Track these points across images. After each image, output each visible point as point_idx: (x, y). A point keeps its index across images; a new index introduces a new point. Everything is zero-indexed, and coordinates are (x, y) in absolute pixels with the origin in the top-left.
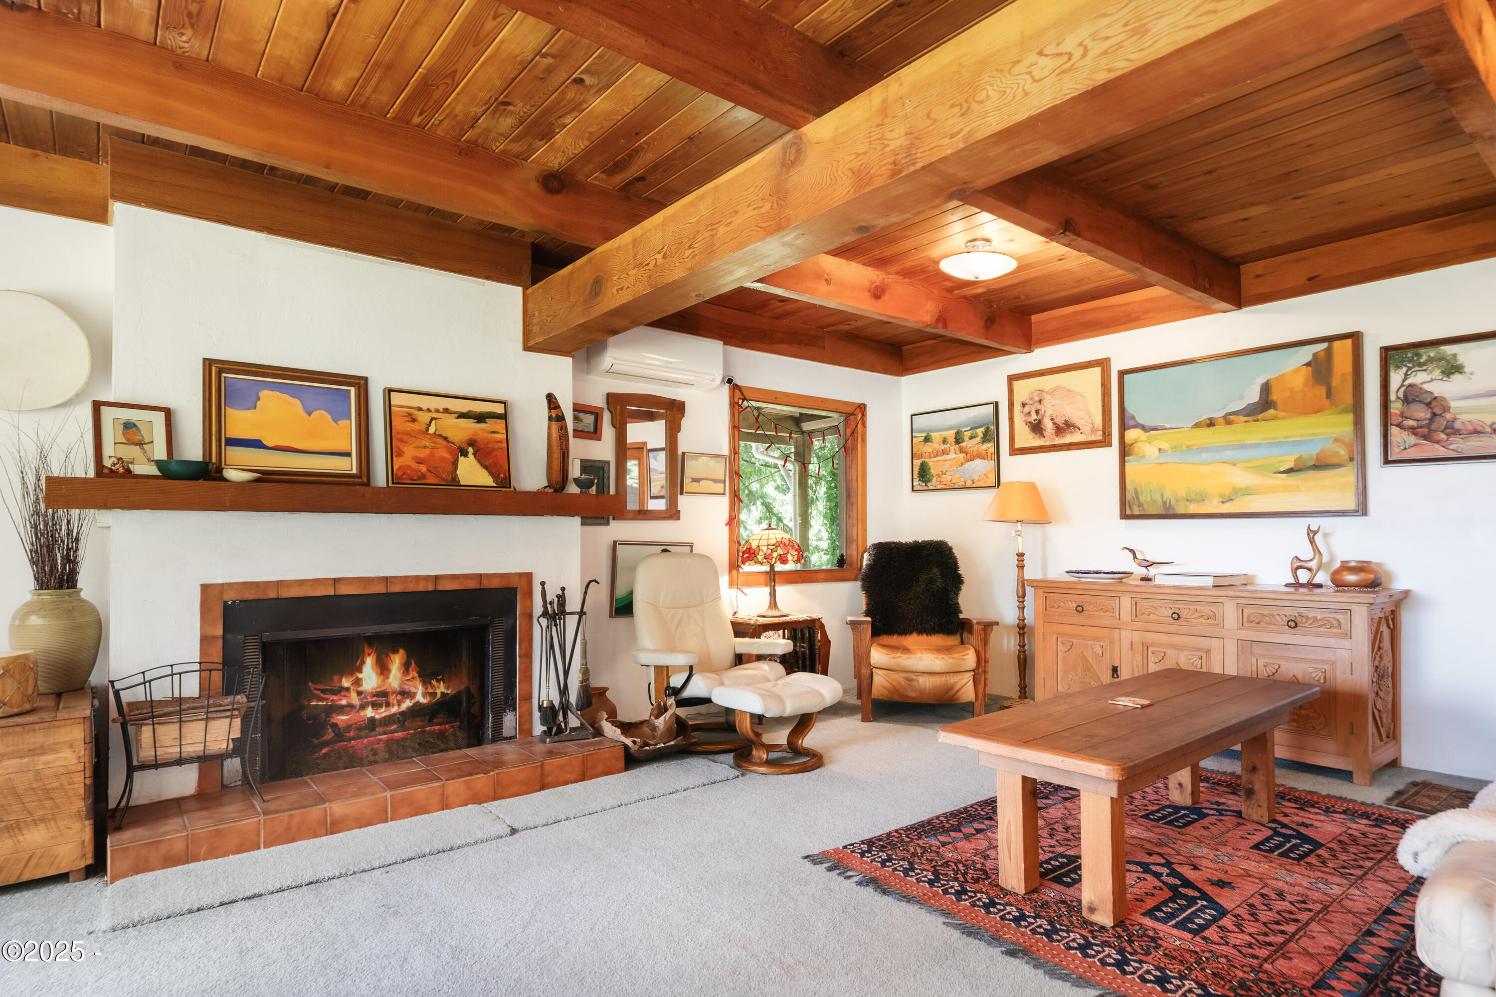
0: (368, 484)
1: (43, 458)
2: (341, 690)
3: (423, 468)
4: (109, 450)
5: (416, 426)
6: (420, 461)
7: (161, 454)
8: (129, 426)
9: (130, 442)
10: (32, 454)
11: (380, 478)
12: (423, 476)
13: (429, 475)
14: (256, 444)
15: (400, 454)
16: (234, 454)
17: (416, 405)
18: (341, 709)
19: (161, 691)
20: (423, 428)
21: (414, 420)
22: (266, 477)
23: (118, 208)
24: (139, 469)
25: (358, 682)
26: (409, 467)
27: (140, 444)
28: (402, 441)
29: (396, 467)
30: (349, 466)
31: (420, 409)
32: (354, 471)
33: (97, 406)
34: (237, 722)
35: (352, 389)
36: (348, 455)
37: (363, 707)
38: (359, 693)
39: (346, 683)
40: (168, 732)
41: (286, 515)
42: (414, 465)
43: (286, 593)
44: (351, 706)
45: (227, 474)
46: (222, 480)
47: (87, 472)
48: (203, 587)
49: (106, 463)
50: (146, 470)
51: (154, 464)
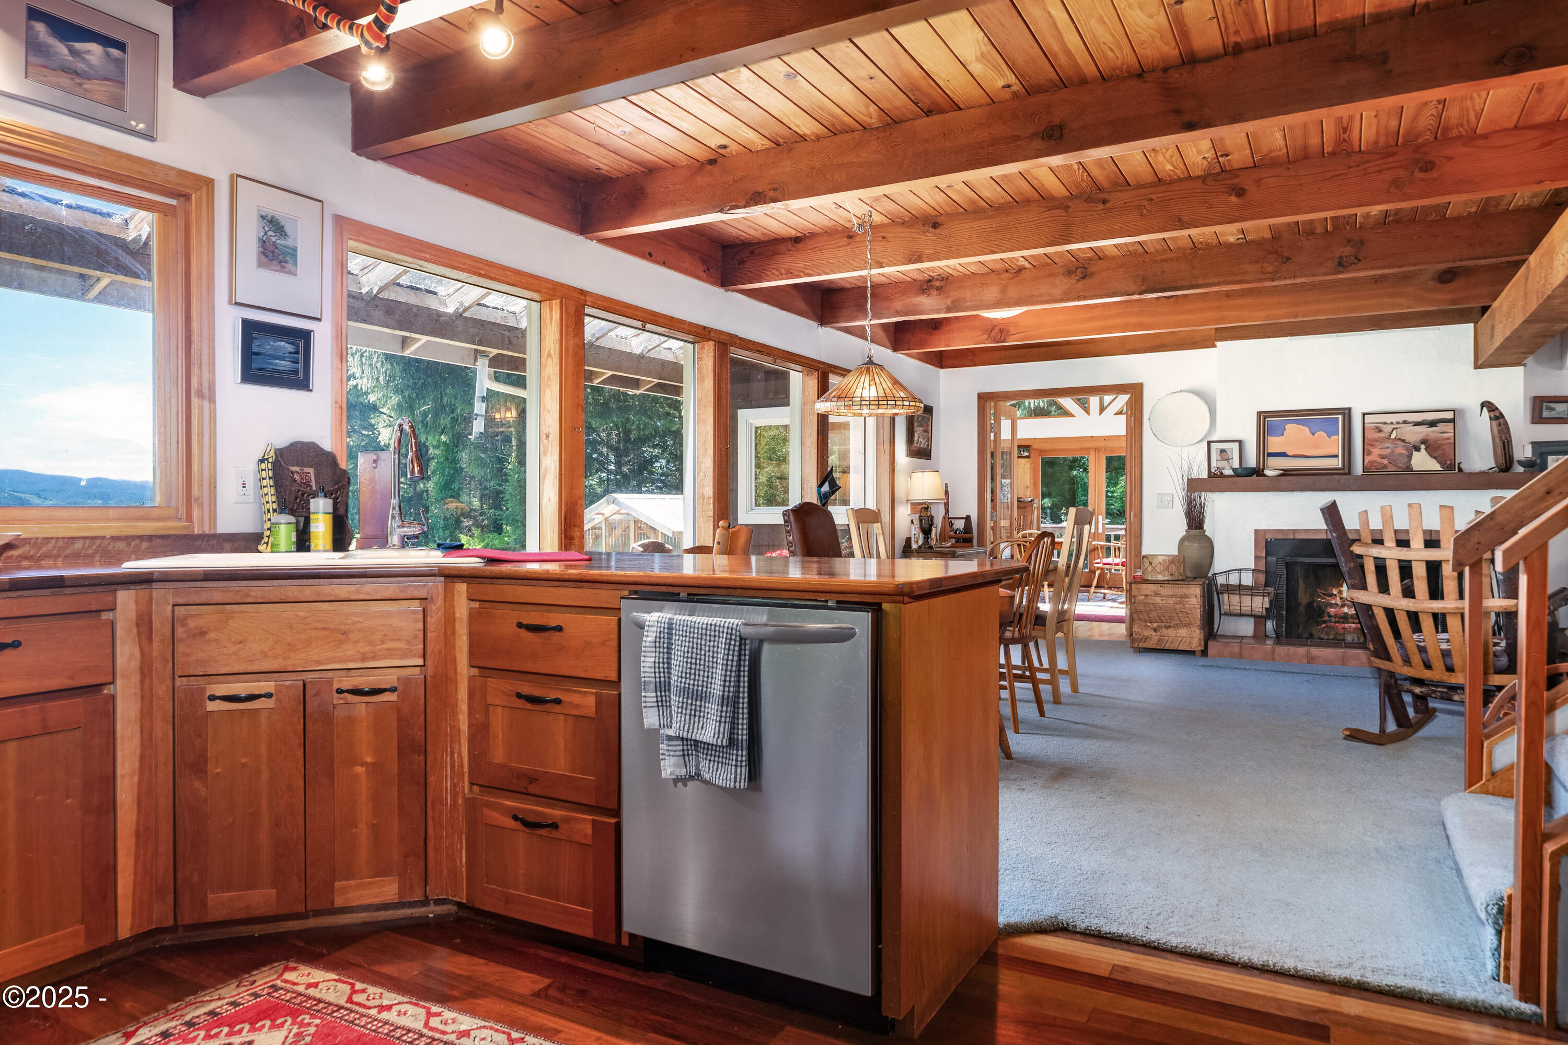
0: (1349, 473)
1: (1190, 468)
2: (1332, 595)
3: (1385, 461)
4: (1214, 464)
5: (1381, 435)
6: (1383, 457)
7: (1236, 464)
8: (1223, 451)
9: (1223, 459)
10: (1186, 467)
11: (1358, 469)
12: (1386, 466)
13: (1390, 465)
14: (1283, 455)
15: (1369, 453)
16: (1274, 462)
17: (1382, 421)
18: (1332, 605)
19: (1234, 580)
20: (1387, 436)
21: (1380, 431)
22: (1286, 473)
23: (1218, 344)
24: (1227, 472)
25: (1340, 592)
26: (1375, 461)
27: (1227, 460)
28: (1371, 445)
29: (1366, 462)
30: (1337, 463)
31: (1385, 423)
32: (1340, 466)
33: (1209, 443)
35: (1340, 417)
36: (1337, 456)
37: (1343, 606)
38: (1341, 598)
39: (1335, 592)
40: (1235, 599)
41: (1299, 493)
42: (1379, 460)
43: (1298, 536)
44: (1337, 604)
45: (1267, 472)
46: (1265, 476)
47: (1205, 475)
48: (1256, 531)
49: (1213, 470)
50: (1231, 472)
51: (1234, 470)
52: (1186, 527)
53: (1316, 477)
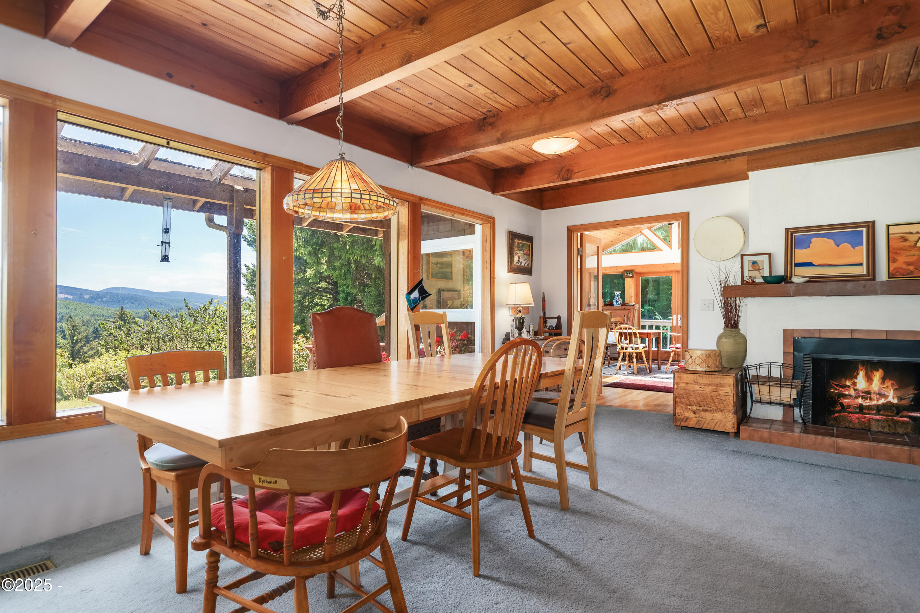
0: (874, 279)
1: (727, 278)
2: (845, 387)
3: (911, 268)
4: (746, 273)
5: (907, 244)
6: (909, 264)
7: (766, 273)
8: (754, 263)
9: (755, 270)
10: (723, 278)
11: (882, 274)
12: (912, 272)
13: (916, 271)
14: (810, 264)
15: (895, 261)
16: (799, 271)
17: (908, 231)
18: (845, 396)
19: (764, 372)
20: (913, 244)
21: (906, 240)
22: (812, 280)
23: (750, 174)
24: (759, 280)
25: (855, 384)
26: (901, 268)
27: (758, 270)
28: (896, 253)
29: (891, 269)
30: (862, 270)
31: (911, 233)
32: (865, 273)
33: (742, 256)
34: (794, 391)
35: (864, 230)
36: (861, 264)
37: (857, 397)
38: (855, 390)
39: (848, 383)
40: (765, 389)
41: (824, 297)
42: (904, 267)
43: (824, 336)
44: (850, 396)
45: (794, 280)
46: (793, 282)
47: (739, 283)
48: (785, 331)
49: (746, 279)
50: (761, 281)
51: (764, 278)
52: (723, 326)
53: (840, 283)
